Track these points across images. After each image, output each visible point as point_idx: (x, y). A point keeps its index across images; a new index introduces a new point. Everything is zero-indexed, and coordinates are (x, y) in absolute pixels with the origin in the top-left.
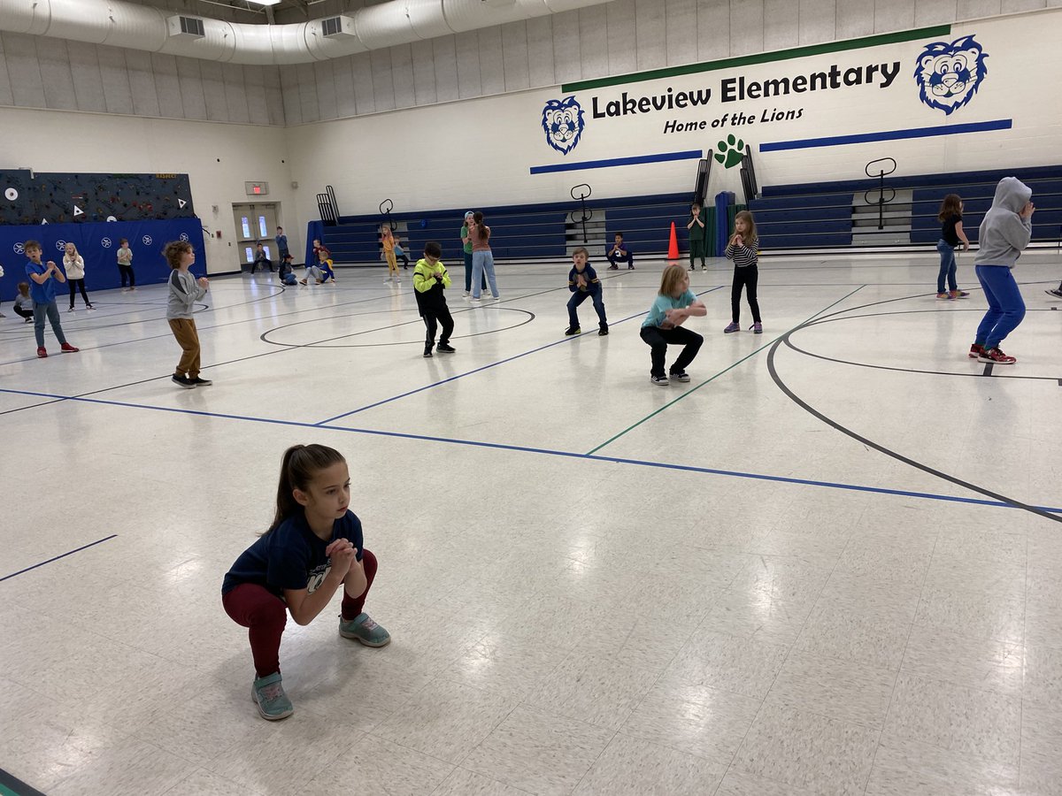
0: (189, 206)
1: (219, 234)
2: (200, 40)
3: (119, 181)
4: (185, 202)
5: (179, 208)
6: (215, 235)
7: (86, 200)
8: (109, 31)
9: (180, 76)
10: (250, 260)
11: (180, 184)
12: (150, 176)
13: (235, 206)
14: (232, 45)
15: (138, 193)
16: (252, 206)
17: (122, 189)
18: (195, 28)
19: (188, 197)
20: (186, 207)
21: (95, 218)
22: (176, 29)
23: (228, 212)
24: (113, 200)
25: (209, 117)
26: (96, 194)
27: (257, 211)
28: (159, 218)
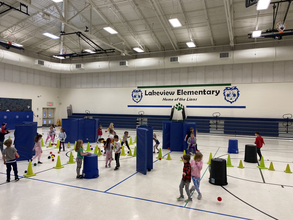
0: (31, 108)
1: (38, 116)
2: (42, 66)
3: (12, 100)
4: (29, 107)
5: (28, 108)
6: (37, 116)
7: (2, 105)
8: (18, 62)
9: (34, 74)
10: (45, 123)
11: (29, 102)
12: (21, 99)
13: (43, 108)
14: (50, 68)
15: (17, 104)
16: (48, 109)
17: (12, 102)
18: (42, 63)
19: (31, 106)
20: (30, 108)
21: (3, 110)
22: (37, 62)
23: (41, 110)
24: (9, 105)
25: (40, 85)
26: (5, 104)
27: (49, 110)
28: (22, 111)
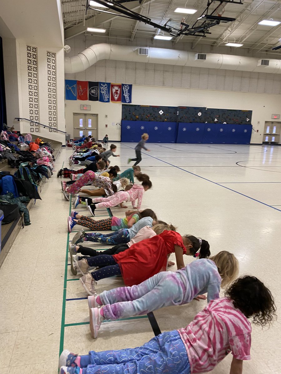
0: (250, 121)
1: (258, 131)
2: (267, 67)
3: (230, 112)
4: (249, 120)
5: (246, 121)
6: (256, 131)
7: (219, 117)
8: (238, 66)
9: (258, 79)
10: (267, 140)
11: (249, 114)
12: (240, 110)
13: (266, 122)
15: (235, 116)
16: (272, 122)
17: (230, 114)
18: (266, 63)
19: (250, 118)
20: (249, 121)
21: (220, 122)
22: (259, 64)
23: (263, 124)
24: (227, 117)
25: (265, 92)
26: (223, 115)
27: (274, 124)
28: (239, 124)
